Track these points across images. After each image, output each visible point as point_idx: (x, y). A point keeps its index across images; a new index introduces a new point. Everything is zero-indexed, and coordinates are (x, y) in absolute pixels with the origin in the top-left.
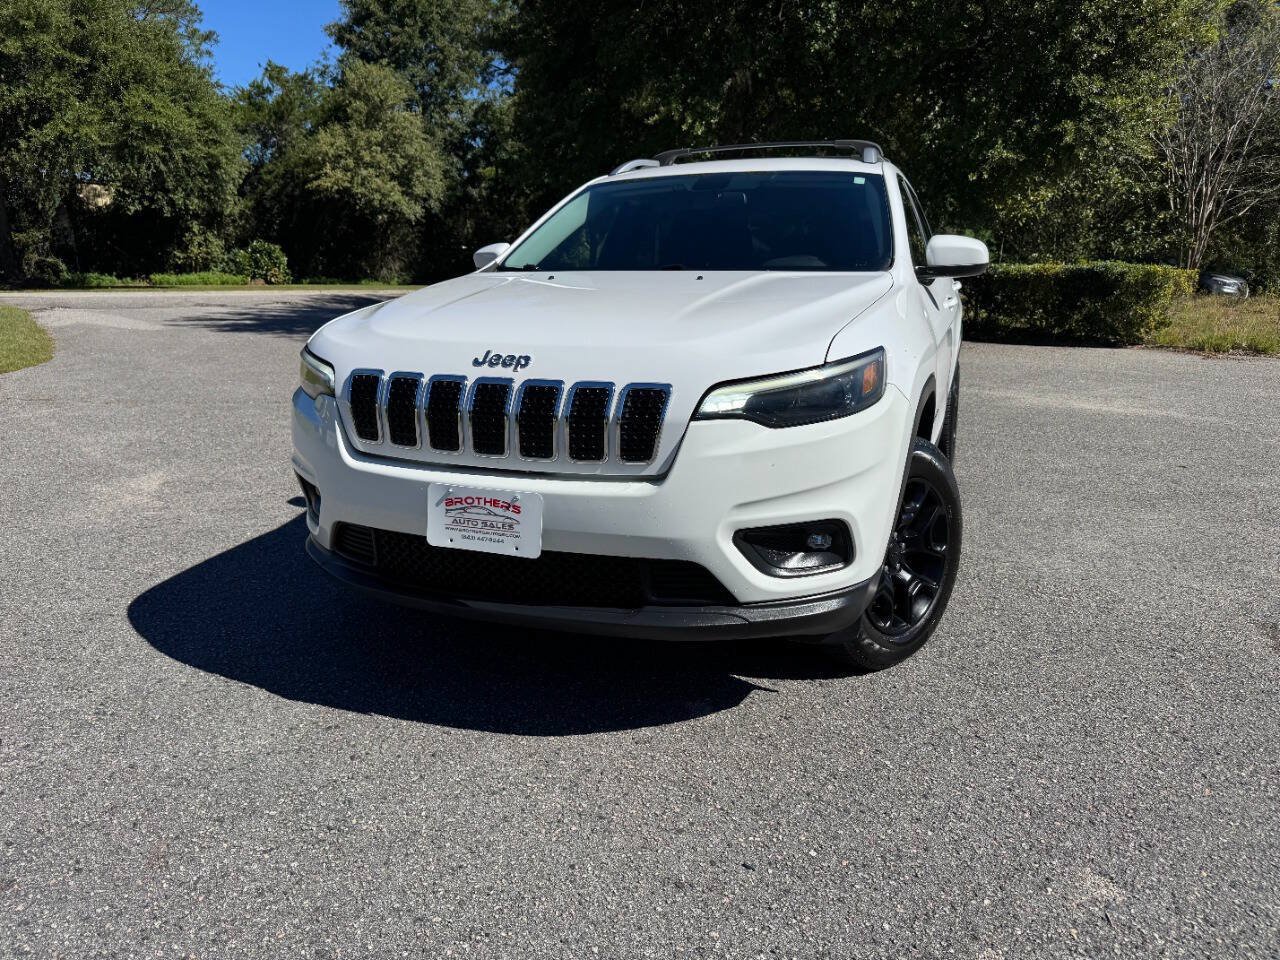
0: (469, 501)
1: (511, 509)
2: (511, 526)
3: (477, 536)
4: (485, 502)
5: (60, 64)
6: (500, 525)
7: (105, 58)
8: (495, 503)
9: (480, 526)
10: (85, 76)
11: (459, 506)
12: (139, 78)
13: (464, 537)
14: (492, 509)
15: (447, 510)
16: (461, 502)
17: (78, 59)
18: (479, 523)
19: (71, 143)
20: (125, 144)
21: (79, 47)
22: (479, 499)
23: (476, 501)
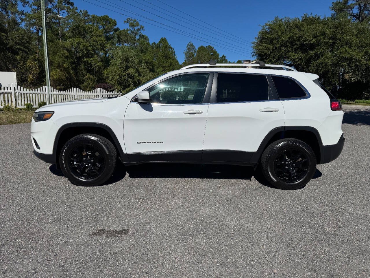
5: (326, 43)
7: (340, 40)
10: (332, 45)
12: (348, 44)
17: (331, 41)
19: (323, 64)
20: (338, 63)
21: (332, 38)
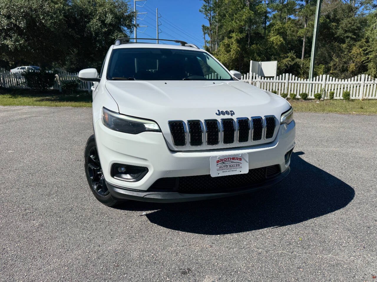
0: (226, 160)
1: (239, 159)
2: (239, 165)
3: (228, 170)
4: (230, 159)
6: (235, 165)
8: (233, 159)
9: (229, 167)
11: (221, 162)
13: (223, 172)
14: (233, 161)
15: (217, 164)
16: (222, 161)
18: (229, 166)
22: (228, 158)
23: (227, 159)
